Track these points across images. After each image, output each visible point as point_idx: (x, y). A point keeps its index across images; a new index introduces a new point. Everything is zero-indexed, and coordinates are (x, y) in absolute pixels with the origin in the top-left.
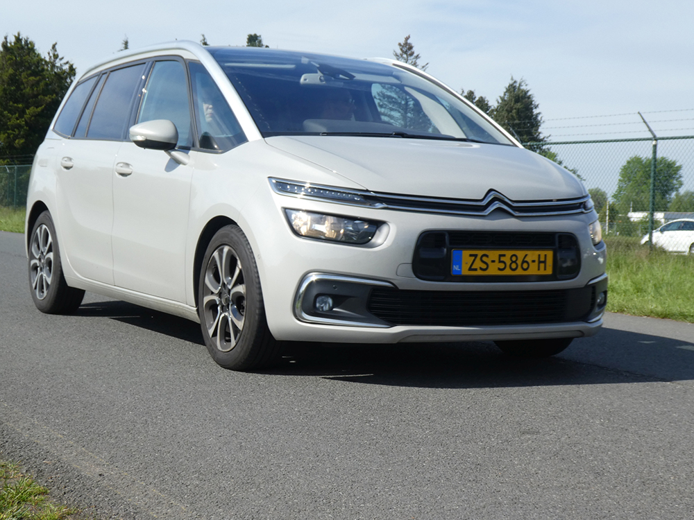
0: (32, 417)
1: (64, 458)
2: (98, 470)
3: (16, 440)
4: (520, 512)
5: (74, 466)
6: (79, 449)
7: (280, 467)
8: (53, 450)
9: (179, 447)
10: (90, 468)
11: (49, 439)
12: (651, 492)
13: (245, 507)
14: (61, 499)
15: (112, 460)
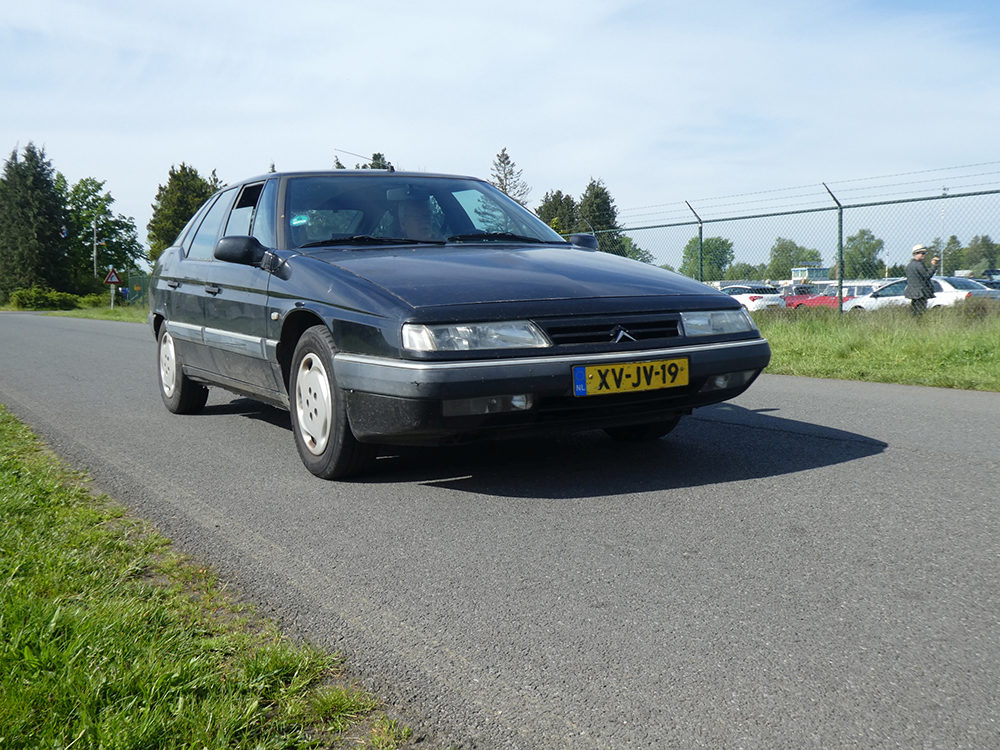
0: (170, 481)
1: (189, 514)
2: (216, 523)
3: (153, 501)
4: (560, 536)
5: (197, 519)
6: (203, 506)
7: (367, 511)
8: (181, 507)
9: (287, 499)
10: (209, 522)
11: (181, 498)
12: (669, 512)
13: (332, 547)
14: (182, 548)
15: (228, 514)
